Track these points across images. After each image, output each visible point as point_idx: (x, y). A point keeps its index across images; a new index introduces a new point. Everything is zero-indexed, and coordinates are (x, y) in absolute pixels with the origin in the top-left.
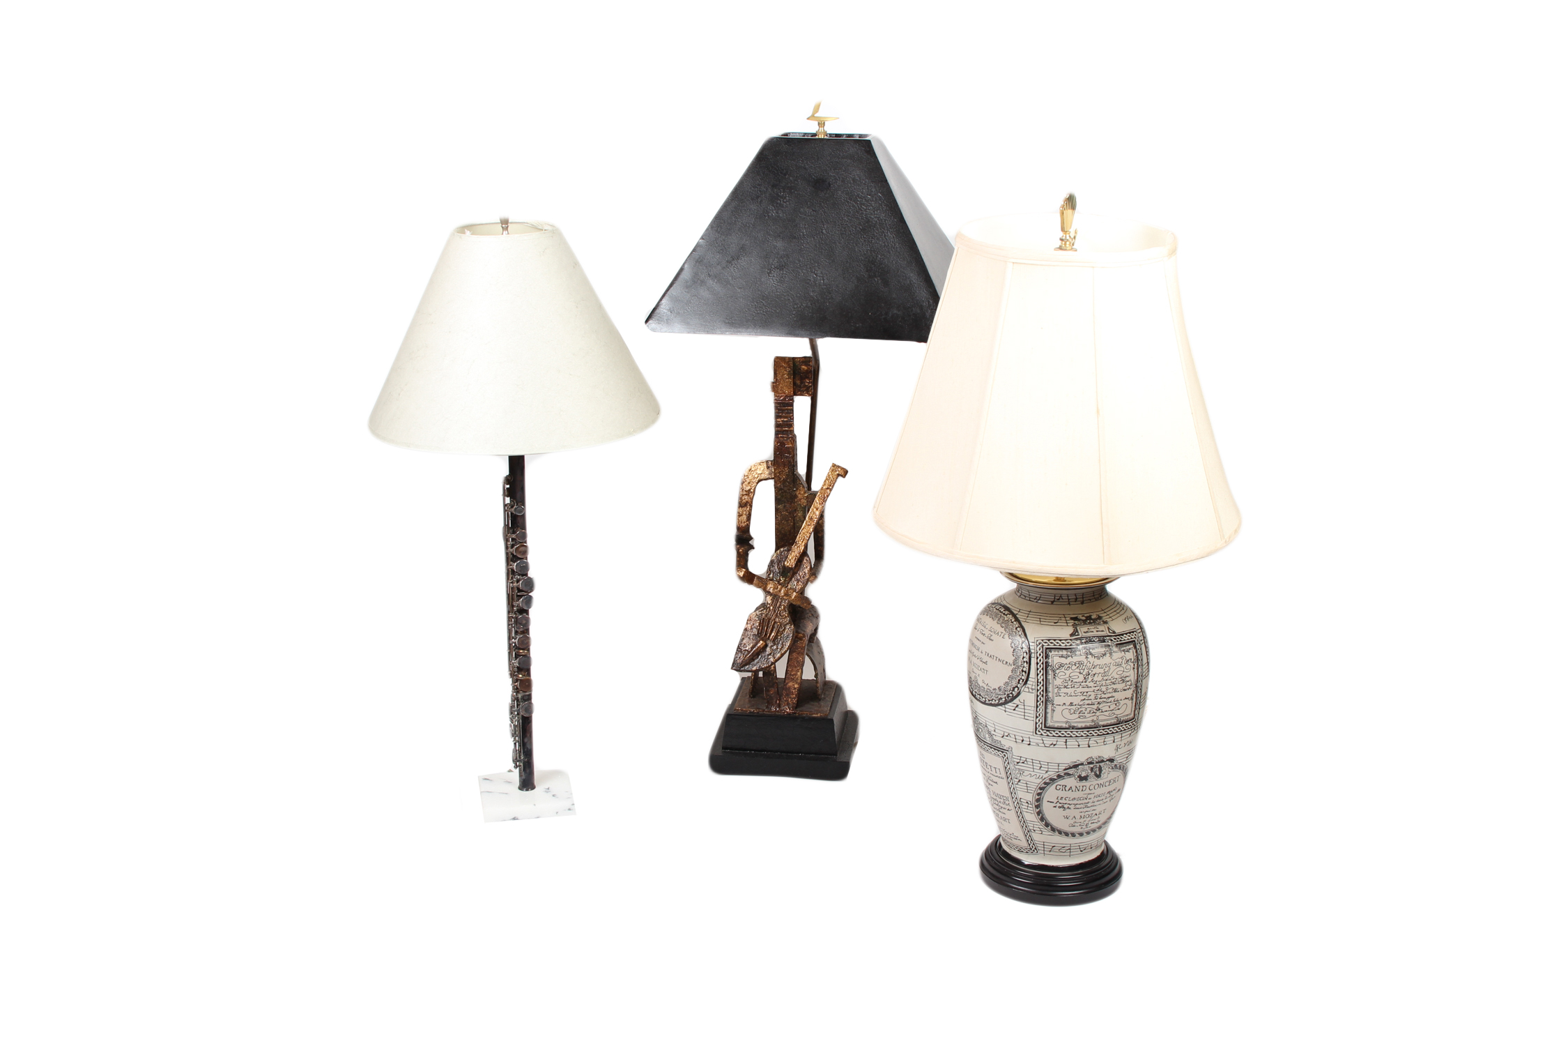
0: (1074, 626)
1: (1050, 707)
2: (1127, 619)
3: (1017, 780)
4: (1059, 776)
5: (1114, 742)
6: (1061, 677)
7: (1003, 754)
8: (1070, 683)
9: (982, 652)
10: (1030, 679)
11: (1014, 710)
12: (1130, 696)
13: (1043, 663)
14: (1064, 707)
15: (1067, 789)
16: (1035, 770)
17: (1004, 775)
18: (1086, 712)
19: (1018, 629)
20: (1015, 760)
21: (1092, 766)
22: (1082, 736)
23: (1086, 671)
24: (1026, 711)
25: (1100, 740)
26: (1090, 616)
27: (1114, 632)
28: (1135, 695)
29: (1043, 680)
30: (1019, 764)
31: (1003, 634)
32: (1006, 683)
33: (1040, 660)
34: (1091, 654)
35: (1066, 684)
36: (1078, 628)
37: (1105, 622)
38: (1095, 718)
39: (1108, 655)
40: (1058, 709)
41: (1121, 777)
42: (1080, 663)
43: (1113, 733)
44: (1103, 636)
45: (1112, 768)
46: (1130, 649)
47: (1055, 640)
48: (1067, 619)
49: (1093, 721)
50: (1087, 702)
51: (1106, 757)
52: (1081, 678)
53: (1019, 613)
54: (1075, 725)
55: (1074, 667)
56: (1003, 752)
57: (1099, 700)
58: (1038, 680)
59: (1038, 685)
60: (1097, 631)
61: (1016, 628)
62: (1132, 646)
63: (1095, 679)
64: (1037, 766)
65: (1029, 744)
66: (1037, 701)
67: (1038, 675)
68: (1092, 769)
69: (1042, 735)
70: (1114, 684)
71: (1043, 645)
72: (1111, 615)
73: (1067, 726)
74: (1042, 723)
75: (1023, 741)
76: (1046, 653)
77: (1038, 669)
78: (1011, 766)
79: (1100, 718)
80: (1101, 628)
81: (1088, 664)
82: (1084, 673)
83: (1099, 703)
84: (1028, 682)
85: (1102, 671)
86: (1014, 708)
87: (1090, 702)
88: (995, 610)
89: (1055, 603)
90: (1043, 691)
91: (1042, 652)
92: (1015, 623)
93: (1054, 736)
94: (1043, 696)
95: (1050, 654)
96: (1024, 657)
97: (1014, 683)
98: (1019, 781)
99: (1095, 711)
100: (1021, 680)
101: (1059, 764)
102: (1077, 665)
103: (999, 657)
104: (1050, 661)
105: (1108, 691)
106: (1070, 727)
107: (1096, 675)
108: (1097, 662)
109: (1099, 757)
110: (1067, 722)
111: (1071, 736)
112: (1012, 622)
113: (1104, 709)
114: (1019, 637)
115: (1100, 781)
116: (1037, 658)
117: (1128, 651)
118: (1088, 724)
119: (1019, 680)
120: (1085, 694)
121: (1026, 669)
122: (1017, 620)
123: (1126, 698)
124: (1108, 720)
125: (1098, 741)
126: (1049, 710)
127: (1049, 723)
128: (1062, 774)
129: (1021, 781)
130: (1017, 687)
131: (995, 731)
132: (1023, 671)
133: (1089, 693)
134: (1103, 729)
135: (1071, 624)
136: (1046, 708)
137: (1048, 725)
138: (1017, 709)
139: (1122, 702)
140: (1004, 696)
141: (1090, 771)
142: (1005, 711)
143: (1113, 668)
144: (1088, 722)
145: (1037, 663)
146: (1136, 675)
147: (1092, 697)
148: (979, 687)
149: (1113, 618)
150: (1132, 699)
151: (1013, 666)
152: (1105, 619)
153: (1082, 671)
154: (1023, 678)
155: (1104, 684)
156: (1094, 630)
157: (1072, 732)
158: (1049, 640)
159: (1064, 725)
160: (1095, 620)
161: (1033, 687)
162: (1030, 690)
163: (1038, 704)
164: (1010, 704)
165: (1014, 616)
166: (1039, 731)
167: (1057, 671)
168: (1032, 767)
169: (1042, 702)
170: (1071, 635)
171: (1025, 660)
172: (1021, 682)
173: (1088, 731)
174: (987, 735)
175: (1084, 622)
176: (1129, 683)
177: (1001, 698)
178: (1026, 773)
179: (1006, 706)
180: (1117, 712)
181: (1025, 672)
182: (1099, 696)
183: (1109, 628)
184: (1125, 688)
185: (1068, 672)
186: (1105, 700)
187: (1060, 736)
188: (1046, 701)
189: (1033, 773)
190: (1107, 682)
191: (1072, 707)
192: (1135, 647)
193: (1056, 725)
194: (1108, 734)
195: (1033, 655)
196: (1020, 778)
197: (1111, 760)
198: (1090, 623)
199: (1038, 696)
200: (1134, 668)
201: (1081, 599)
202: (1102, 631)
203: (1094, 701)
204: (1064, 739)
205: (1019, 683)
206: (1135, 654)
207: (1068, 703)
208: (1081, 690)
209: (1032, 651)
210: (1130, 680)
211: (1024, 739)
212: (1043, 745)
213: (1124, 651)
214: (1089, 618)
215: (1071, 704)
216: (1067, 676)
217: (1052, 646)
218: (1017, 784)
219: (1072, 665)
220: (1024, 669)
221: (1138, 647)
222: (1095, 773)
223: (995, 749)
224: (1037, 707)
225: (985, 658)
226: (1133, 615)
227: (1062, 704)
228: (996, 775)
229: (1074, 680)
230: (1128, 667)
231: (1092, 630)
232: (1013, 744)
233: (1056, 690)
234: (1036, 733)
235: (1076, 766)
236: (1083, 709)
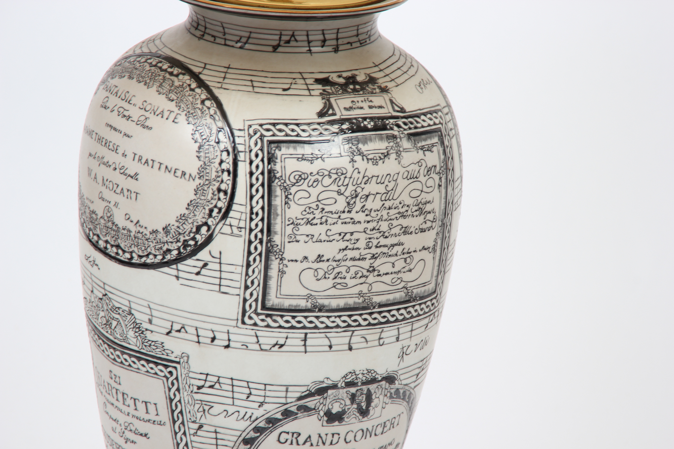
0: (324, 95)
1: (275, 265)
2: (422, 85)
3: (196, 426)
4: (287, 414)
5: (398, 339)
6: (302, 202)
7: (166, 372)
8: (318, 214)
9: (124, 155)
10: (234, 207)
11: (198, 273)
12: (431, 244)
13: (262, 173)
14: (305, 265)
15: (301, 440)
16: (237, 402)
17: (165, 415)
18: (348, 276)
19: (208, 103)
20: (193, 382)
21: (353, 390)
22: (338, 326)
23: (351, 188)
24: (224, 275)
25: (372, 334)
26: (353, 77)
27: (402, 110)
28: (439, 242)
29: (263, 208)
30: (203, 390)
31: (172, 116)
32: (183, 218)
33: (257, 167)
34: (361, 154)
35: (311, 216)
36: (332, 100)
37: (384, 90)
38: (364, 288)
39: (393, 156)
40: (293, 270)
41: (404, 417)
42: (340, 173)
43: (397, 320)
44: (383, 118)
45: (391, 397)
46: (433, 145)
47: (286, 125)
48: (309, 81)
49: (361, 294)
50: (350, 254)
51: (381, 371)
52: (341, 204)
53: (205, 72)
54: (326, 302)
55: (327, 181)
56: (166, 367)
57: (374, 250)
58: (252, 208)
59: (251, 220)
60: (371, 107)
61: (203, 102)
62: (436, 140)
63: (369, 205)
64: (241, 392)
65: (227, 347)
66: (249, 253)
67: (252, 197)
68: (353, 398)
69: (255, 324)
70: (404, 216)
71: (262, 137)
72: (393, 76)
73: (309, 305)
74: (256, 300)
75: (213, 339)
76: (268, 153)
77: (252, 186)
78: (185, 395)
79: (377, 287)
80: (377, 100)
81: (356, 175)
82: (347, 193)
83: (374, 257)
84: (232, 214)
85: (381, 189)
86: (196, 270)
87: (356, 254)
88: (148, 68)
89: (280, 49)
90: (262, 231)
91: (262, 150)
92: (198, 91)
93: (280, 327)
94: (261, 242)
95: (278, 153)
96: (222, 162)
97: (200, 217)
98: (200, 427)
99: (365, 273)
100: (216, 210)
101: (287, 386)
102: (334, 176)
103: (165, 163)
104: (278, 167)
105: (393, 231)
106: (315, 307)
107: (371, 198)
108: (372, 170)
109: (369, 371)
110: (308, 297)
111: (316, 327)
112: (193, 90)
113: (383, 269)
114: (209, 121)
115: (367, 424)
116: (251, 162)
117: (429, 150)
118: (351, 302)
119: (211, 211)
120: (348, 237)
121: (227, 186)
122: (202, 84)
123: (424, 248)
124: (389, 292)
125: (369, 338)
126: (273, 273)
127: (273, 300)
128: (294, 409)
129: (205, 428)
130: (206, 224)
131: (150, 322)
132: (219, 190)
133: (356, 236)
134: (380, 313)
135: (317, 92)
136: (267, 267)
137: (269, 304)
138: (204, 272)
139: (417, 256)
140: (175, 246)
141: (348, 402)
142: (177, 277)
143: (402, 183)
144: (350, 296)
145: (251, 174)
146: (443, 201)
147: (362, 244)
148: (118, 230)
149: (399, 81)
150: (434, 250)
151: (198, 181)
152: (382, 82)
153: (343, 189)
154: (220, 204)
155: (385, 217)
156: (365, 105)
157: (317, 317)
158: (274, 125)
159: (303, 304)
160: (363, 85)
161: (242, 224)
162: (235, 231)
163: (251, 258)
164: (189, 262)
165: (195, 76)
166: (250, 318)
167: (293, 190)
168: (230, 394)
169: (260, 254)
170: (321, 114)
171: (224, 166)
172: (214, 214)
173: (350, 316)
174: (131, 334)
175: (344, 87)
176: (430, 217)
177: (169, 251)
178: (217, 409)
179: (180, 266)
180: (407, 277)
181: (225, 193)
182: (375, 242)
183: (392, 102)
184: (424, 226)
185: (314, 192)
186: (385, 250)
187: (292, 327)
188: (268, 252)
189: (231, 409)
190: (392, 212)
191: (321, 265)
192: (442, 143)
193: (287, 303)
194: (388, 322)
195: (241, 157)
196: (203, 421)
197: (390, 379)
198: (355, 90)
199: (250, 242)
200: (440, 186)
201: (334, 42)
202: (381, 107)
203: (363, 252)
204: (300, 334)
205: (210, 215)
206: (442, 157)
207: (312, 257)
208: (339, 228)
209: (240, 148)
210: (433, 211)
211: (218, 335)
212: (257, 347)
213: (422, 148)
214: (352, 80)
215: (319, 258)
216: (313, 198)
217: (281, 137)
218: (195, 434)
219: (324, 176)
220: (223, 186)
221: (446, 143)
222: (359, 405)
223: (148, 362)
224: (248, 265)
225: (133, 167)
226: (431, 79)
227: (300, 258)
228: (147, 417)
229: (327, 209)
230: (430, 183)
231: (360, 104)
232: (191, 348)
233: (289, 230)
234: (243, 323)
235: (321, 391)
236: (343, 269)
